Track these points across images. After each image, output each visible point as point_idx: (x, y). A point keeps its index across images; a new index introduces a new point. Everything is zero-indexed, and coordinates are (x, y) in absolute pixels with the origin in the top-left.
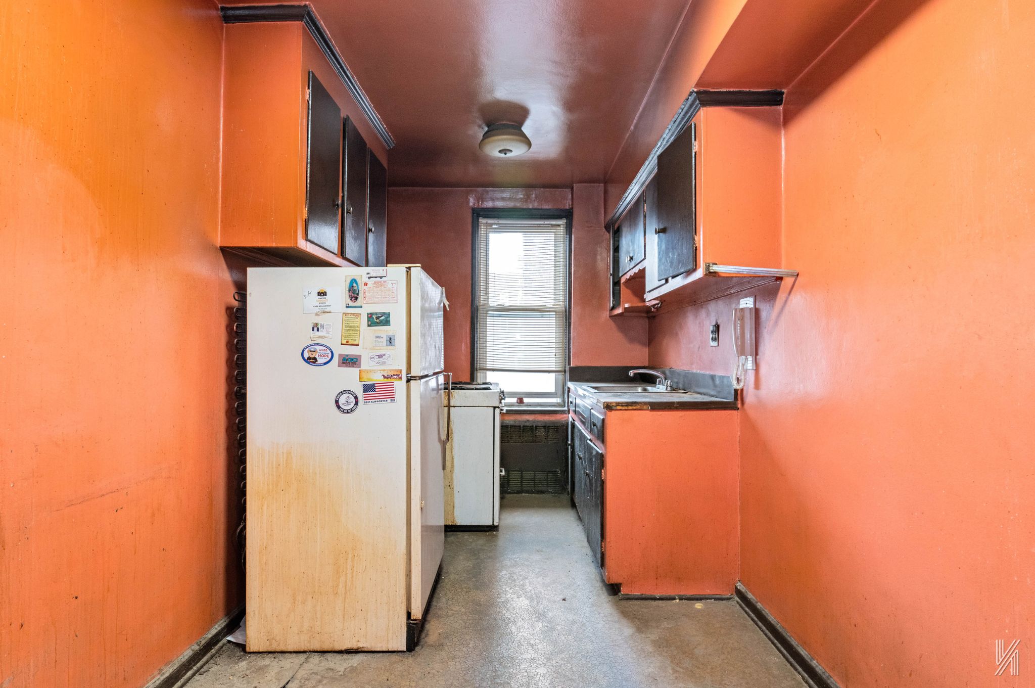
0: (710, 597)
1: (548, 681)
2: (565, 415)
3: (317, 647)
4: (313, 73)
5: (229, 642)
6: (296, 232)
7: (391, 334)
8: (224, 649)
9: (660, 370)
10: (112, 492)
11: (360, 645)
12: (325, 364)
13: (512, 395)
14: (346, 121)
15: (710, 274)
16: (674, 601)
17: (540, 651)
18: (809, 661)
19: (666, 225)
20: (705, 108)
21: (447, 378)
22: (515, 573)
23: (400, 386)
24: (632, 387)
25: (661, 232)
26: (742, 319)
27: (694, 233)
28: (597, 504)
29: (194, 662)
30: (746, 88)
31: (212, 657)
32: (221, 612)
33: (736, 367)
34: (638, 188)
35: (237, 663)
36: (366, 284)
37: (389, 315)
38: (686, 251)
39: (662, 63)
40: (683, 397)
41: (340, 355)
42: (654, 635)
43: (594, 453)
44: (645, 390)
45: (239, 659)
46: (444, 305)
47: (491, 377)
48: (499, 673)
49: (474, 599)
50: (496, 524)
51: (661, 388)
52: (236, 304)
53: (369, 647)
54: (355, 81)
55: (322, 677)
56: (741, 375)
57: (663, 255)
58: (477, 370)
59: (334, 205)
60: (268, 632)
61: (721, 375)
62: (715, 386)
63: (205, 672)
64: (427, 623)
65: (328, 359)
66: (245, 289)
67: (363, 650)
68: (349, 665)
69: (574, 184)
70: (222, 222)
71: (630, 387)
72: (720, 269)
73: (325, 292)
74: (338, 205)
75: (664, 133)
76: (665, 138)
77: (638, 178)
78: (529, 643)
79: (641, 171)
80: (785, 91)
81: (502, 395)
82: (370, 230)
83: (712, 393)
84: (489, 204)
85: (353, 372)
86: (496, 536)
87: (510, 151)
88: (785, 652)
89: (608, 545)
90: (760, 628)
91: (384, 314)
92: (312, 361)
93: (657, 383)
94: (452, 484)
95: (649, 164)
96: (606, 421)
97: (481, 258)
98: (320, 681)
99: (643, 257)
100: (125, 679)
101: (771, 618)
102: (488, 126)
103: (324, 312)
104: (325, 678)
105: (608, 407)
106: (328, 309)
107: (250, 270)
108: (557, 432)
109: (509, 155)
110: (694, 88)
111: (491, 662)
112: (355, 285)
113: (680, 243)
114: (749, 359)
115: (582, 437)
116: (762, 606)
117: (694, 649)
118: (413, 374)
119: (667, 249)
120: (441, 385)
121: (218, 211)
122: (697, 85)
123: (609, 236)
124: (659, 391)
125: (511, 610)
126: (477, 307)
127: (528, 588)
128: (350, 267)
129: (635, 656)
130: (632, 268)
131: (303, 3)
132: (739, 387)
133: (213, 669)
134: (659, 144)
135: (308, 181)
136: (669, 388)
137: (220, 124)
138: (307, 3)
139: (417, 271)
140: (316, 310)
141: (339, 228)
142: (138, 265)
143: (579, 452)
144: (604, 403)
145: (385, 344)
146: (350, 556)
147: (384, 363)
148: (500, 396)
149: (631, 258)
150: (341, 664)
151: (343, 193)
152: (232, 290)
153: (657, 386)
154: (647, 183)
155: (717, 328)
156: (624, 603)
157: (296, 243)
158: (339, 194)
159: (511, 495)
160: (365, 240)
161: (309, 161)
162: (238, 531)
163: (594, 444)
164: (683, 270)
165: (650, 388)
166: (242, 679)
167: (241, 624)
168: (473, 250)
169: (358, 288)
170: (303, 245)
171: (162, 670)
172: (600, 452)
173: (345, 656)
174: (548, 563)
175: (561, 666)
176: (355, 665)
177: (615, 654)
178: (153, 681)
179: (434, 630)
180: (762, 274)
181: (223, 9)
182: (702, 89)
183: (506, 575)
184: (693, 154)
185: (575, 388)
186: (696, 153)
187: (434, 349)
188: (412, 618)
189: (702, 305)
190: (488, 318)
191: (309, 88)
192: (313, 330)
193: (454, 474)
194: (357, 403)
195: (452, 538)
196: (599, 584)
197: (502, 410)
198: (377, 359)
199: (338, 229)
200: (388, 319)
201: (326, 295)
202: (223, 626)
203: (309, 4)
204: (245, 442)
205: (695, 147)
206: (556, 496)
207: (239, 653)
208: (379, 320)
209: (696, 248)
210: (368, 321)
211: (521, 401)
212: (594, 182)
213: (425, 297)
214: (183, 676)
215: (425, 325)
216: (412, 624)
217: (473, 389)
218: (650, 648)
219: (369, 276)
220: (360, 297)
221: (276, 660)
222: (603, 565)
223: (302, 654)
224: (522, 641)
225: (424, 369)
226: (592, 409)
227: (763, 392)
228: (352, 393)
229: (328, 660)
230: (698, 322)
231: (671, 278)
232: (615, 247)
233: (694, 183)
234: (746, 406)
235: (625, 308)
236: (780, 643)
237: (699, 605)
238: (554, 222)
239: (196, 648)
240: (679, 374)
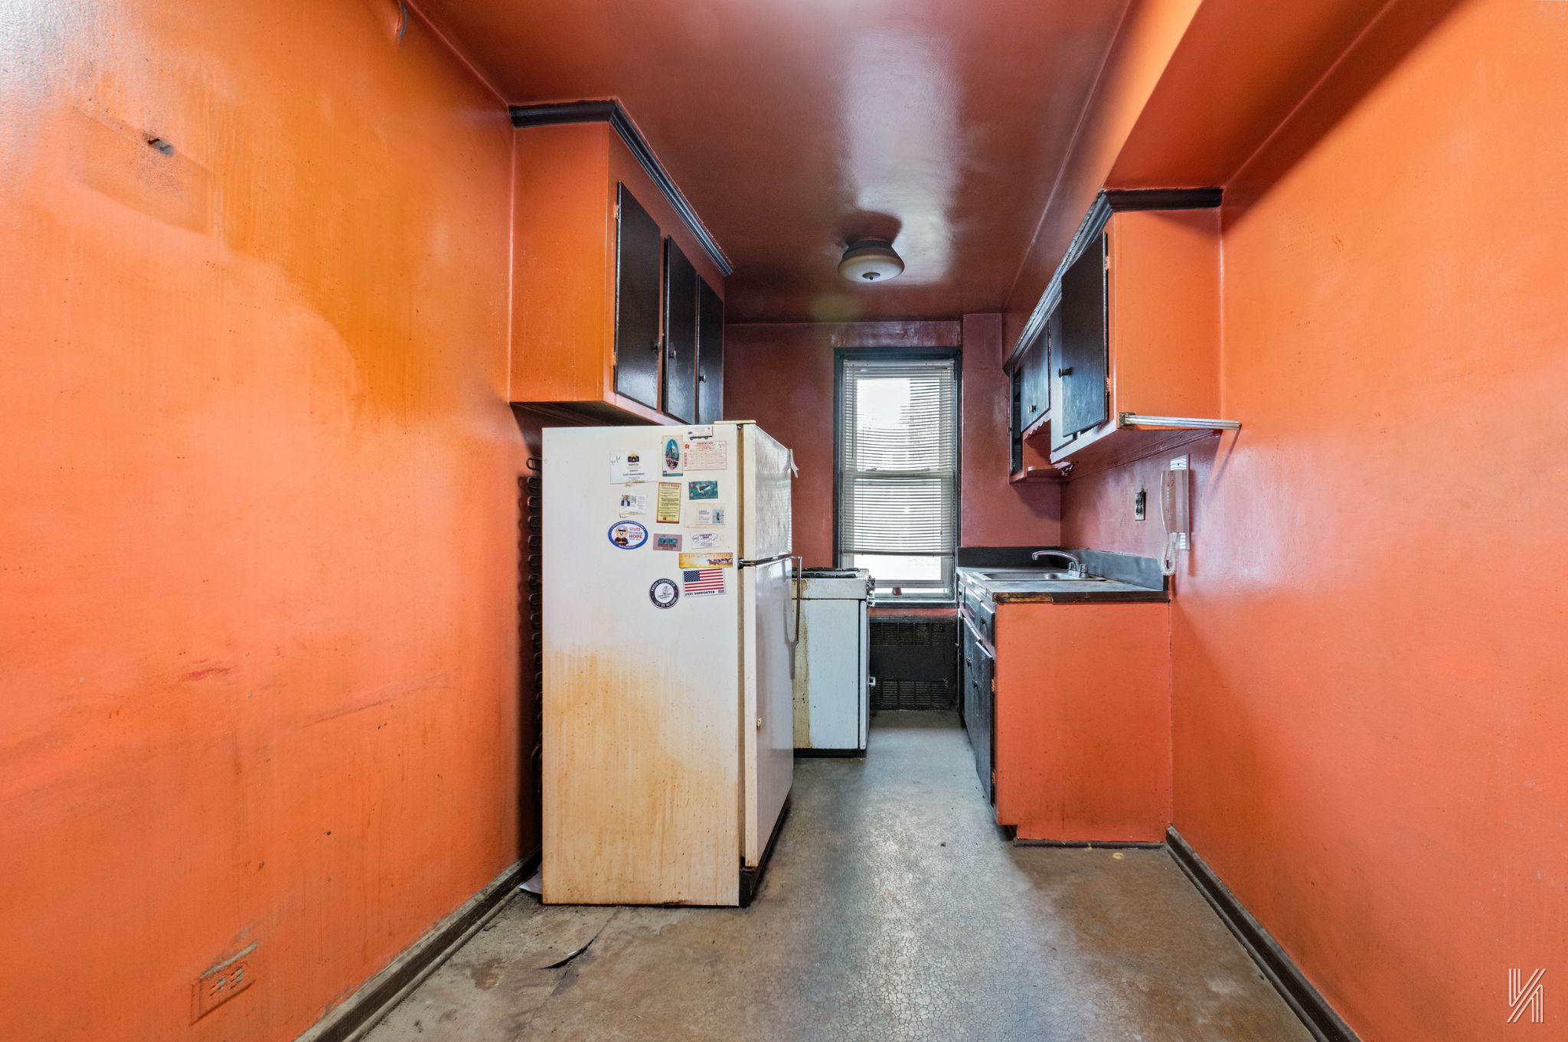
0: (1133, 844)
1: (916, 948)
2: (954, 610)
3: (628, 898)
4: (622, 185)
5: (523, 891)
6: (601, 383)
7: (718, 508)
8: (516, 899)
9: (1074, 551)
10: (373, 705)
11: (682, 898)
12: (638, 546)
13: (885, 583)
14: (667, 243)
15: (1125, 427)
16: (1086, 850)
17: (907, 910)
18: (1256, 929)
19: (1073, 365)
20: (1118, 214)
21: (795, 563)
22: (883, 810)
23: (730, 573)
24: (1037, 573)
25: (1067, 374)
26: (1172, 484)
27: (1106, 375)
28: (986, 724)
29: (477, 914)
30: (1172, 186)
31: (501, 909)
32: (513, 853)
33: (1164, 548)
34: (1041, 318)
35: (531, 917)
36: (687, 446)
37: (716, 484)
38: (1096, 398)
39: (1067, 158)
40: (1099, 587)
41: (656, 535)
42: (1057, 892)
43: (983, 658)
44: (1054, 577)
45: (534, 912)
46: (792, 471)
47: (860, 561)
48: (854, 936)
49: (829, 843)
50: (862, 748)
51: (1073, 575)
52: (530, 473)
53: (692, 900)
54: (679, 193)
55: (634, 937)
56: (1171, 558)
57: (1070, 402)
58: (841, 553)
59: (652, 349)
60: (569, 880)
61: (1148, 557)
62: (1140, 571)
63: (491, 928)
64: (767, 872)
65: (641, 540)
66: (540, 455)
67: (686, 903)
68: (668, 923)
69: (964, 315)
70: (512, 372)
71: (1034, 573)
72: (1138, 420)
73: (638, 457)
74: (657, 348)
75: (1069, 246)
76: (1072, 253)
77: (1040, 305)
78: (895, 899)
79: (1044, 296)
80: (1224, 187)
81: (872, 584)
82: (701, 379)
83: (1137, 580)
84: (857, 343)
85: (672, 555)
86: (862, 763)
87: (878, 274)
88: (1227, 917)
89: (1000, 776)
90: (1196, 886)
91: (710, 483)
92: (621, 542)
93: (1070, 568)
94: (807, 697)
95: (1053, 287)
96: (997, 617)
97: (846, 410)
98: (630, 942)
99: (1048, 407)
100: (390, 934)
101: (1211, 873)
102: (849, 245)
103: (636, 482)
104: (637, 938)
105: (999, 599)
106: (641, 478)
107: (546, 431)
108: (943, 631)
109: (876, 280)
110: (1104, 187)
111: (844, 922)
112: (673, 447)
113: (1089, 388)
114: (1182, 537)
115: (972, 637)
116: (1199, 858)
117: (1107, 911)
118: (746, 558)
119: (1073, 395)
120: (789, 572)
121: (508, 359)
122: (1107, 184)
123: (1008, 380)
124: (1071, 578)
125: (875, 857)
126: (842, 473)
127: (898, 829)
128: (675, 425)
129: (1029, 919)
130: (1036, 421)
131: (609, 99)
132: (1167, 573)
133: (501, 924)
134: (1064, 261)
135: (618, 318)
136: (1083, 575)
137: (509, 251)
138: (614, 98)
139: (751, 429)
140: (626, 479)
141: (659, 377)
142: (406, 427)
143: (969, 656)
144: (994, 593)
145: (711, 521)
146: (669, 787)
147: (710, 545)
148: (867, 585)
149: (1034, 408)
150: (657, 921)
151: (663, 333)
152: (526, 455)
153: (1070, 571)
154: (1052, 311)
155: (1143, 497)
156: (1021, 850)
157: (602, 396)
158: (658, 334)
159: (886, 712)
160: (694, 391)
161: (618, 294)
162: (533, 754)
163: (984, 647)
164: (1092, 423)
165: (1060, 575)
166: (535, 938)
167: (538, 869)
168: (836, 400)
169: (678, 450)
170: (611, 399)
171: (438, 923)
172: (990, 656)
173: (663, 911)
174: (926, 797)
175: (933, 929)
176: (675, 923)
177: (1003, 915)
178: (426, 937)
179: (776, 881)
180: (1193, 426)
181: (512, 108)
182: (1114, 189)
183: (872, 812)
184: (1104, 272)
185: (964, 575)
186: (1107, 271)
187: (776, 526)
188: (746, 865)
189: (1125, 467)
190: (855, 487)
191: (618, 203)
192: (623, 504)
193: (809, 685)
194: (676, 595)
195: (807, 765)
196: (989, 826)
197: (870, 603)
198: (701, 539)
199: (657, 379)
200: (715, 490)
201: (638, 461)
202: (515, 871)
203: (617, 100)
204: (541, 645)
205: (1107, 263)
206: (942, 713)
207: (534, 905)
208: (703, 491)
209: (1108, 393)
210: (690, 492)
211: (897, 592)
212: (989, 312)
213: (763, 461)
214: (463, 932)
215: (762, 497)
216: (747, 872)
217: (833, 577)
218: (1049, 909)
219: (691, 435)
220: (680, 463)
221: (578, 914)
222: (993, 801)
223: (609, 908)
224: (885, 896)
225: (761, 552)
226: (981, 601)
227: (1200, 578)
228: (671, 583)
229: (642, 917)
230: (1119, 489)
231: (1079, 433)
232: (1016, 395)
233: (1105, 310)
234: (1179, 598)
235: (1029, 473)
236: (1221, 906)
237: (1117, 855)
238: (938, 364)
239: (481, 897)
240: (1097, 557)
